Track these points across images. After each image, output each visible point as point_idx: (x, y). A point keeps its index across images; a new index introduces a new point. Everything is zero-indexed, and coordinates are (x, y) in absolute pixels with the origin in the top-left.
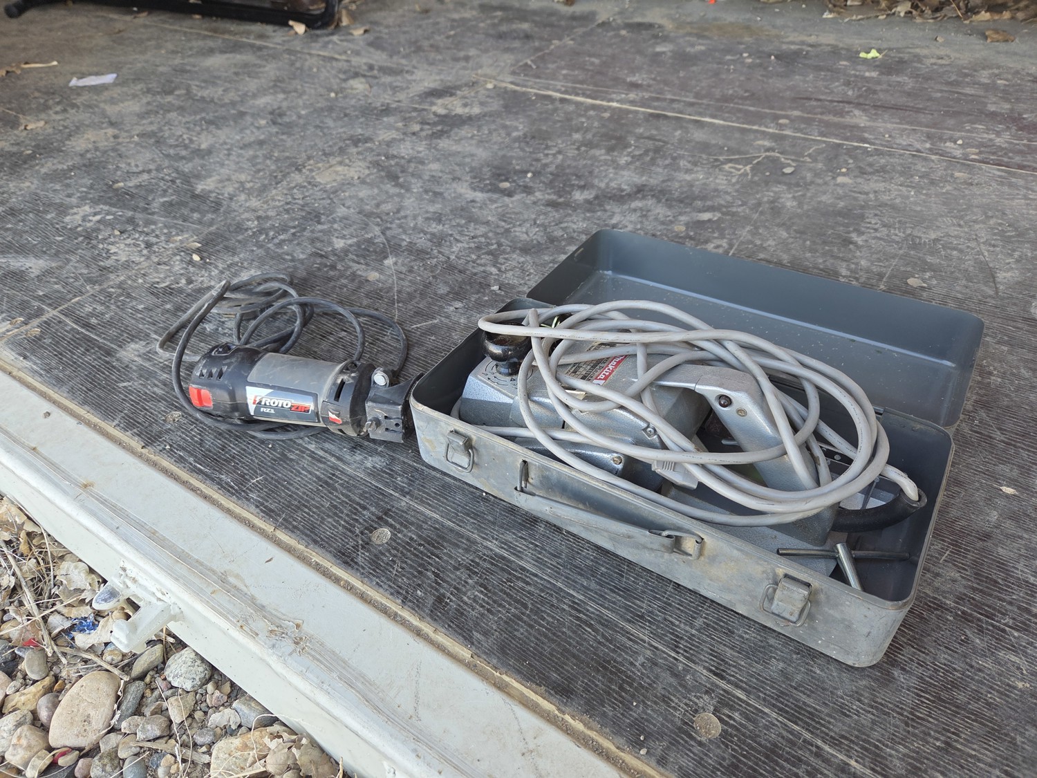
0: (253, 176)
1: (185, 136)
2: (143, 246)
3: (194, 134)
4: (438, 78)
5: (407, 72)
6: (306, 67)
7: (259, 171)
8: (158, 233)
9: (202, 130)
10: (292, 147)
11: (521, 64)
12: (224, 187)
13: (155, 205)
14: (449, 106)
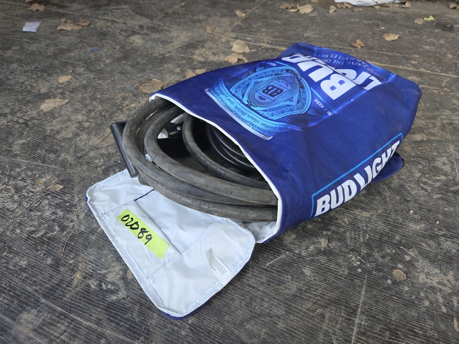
0: (88, 116)
1: (26, 83)
2: (13, 191)
3: (33, 81)
4: (188, 35)
5: (166, 31)
6: (99, 29)
7: (90, 111)
8: (23, 176)
9: (39, 77)
10: (108, 90)
11: (235, 24)
12: (67, 127)
13: (16, 148)
14: (204, 55)
